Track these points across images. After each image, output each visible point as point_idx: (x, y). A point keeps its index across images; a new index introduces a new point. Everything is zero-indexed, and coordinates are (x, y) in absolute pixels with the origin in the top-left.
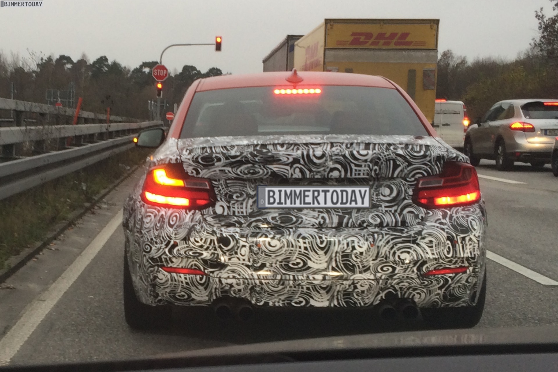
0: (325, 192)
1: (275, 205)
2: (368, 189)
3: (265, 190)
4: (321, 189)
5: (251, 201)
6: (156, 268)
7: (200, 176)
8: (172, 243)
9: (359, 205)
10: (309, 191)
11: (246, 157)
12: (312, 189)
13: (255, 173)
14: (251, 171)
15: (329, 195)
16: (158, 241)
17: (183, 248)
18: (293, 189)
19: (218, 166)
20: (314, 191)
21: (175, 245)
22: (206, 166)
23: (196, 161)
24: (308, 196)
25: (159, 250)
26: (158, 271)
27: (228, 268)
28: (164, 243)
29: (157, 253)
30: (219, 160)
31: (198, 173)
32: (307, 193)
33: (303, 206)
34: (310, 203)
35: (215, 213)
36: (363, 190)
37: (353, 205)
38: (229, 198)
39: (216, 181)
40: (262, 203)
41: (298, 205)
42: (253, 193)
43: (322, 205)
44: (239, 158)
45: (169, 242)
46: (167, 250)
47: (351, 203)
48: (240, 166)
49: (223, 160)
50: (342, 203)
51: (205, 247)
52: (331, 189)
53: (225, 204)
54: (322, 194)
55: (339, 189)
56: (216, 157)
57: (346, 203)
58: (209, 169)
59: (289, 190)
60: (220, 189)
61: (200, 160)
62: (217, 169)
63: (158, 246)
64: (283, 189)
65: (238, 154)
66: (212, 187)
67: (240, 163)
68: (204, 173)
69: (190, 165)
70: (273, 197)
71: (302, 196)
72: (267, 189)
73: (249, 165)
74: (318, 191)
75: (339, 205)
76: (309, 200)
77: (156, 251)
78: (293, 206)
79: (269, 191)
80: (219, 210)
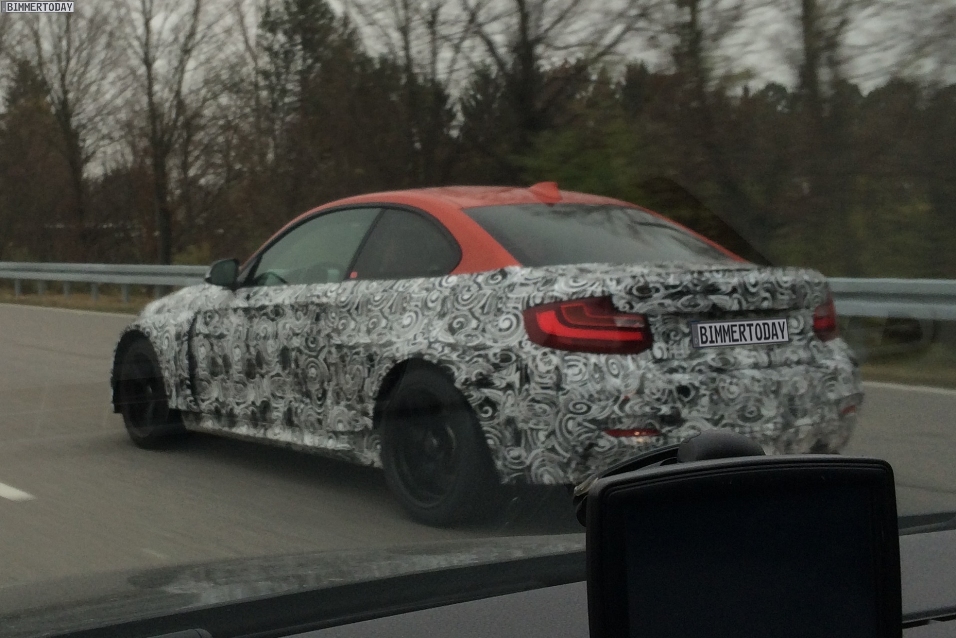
0: (750, 325)
1: (708, 344)
2: (785, 320)
3: (697, 327)
4: (745, 323)
5: (687, 340)
6: (597, 432)
7: (634, 311)
8: (622, 398)
9: (780, 339)
10: (736, 326)
11: (686, 287)
12: (738, 323)
13: (696, 305)
14: (693, 304)
15: (753, 328)
16: (602, 397)
17: (636, 404)
18: (722, 324)
19: (656, 299)
20: (740, 326)
21: (627, 400)
22: (642, 299)
23: (630, 292)
24: (735, 332)
25: (604, 408)
26: (599, 437)
27: (687, 424)
28: (612, 399)
29: (601, 412)
30: (657, 290)
31: (632, 307)
32: (734, 329)
33: (732, 343)
34: (737, 340)
35: (654, 357)
36: (781, 321)
37: (775, 339)
38: (666, 337)
39: (652, 316)
40: (696, 343)
41: (728, 343)
42: (687, 330)
43: (749, 341)
44: (679, 289)
45: (618, 398)
46: (616, 408)
47: (773, 338)
48: (680, 298)
49: (663, 292)
50: (766, 338)
51: (663, 400)
52: (755, 323)
53: (663, 345)
54: (747, 328)
55: (761, 322)
56: (654, 287)
57: (769, 338)
58: (646, 302)
59: (718, 325)
60: (657, 327)
61: (635, 292)
62: (656, 302)
63: (603, 403)
64: (713, 325)
65: (677, 283)
66: (648, 325)
67: (681, 294)
68: (640, 307)
69: (622, 298)
70: (705, 334)
71: (730, 332)
72: (699, 326)
73: (690, 296)
74: (743, 325)
75: (763, 341)
76: (737, 336)
77: (600, 410)
78: (723, 344)
79: (701, 328)
80: (658, 354)
